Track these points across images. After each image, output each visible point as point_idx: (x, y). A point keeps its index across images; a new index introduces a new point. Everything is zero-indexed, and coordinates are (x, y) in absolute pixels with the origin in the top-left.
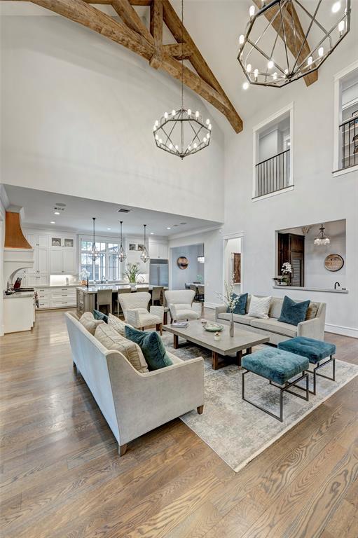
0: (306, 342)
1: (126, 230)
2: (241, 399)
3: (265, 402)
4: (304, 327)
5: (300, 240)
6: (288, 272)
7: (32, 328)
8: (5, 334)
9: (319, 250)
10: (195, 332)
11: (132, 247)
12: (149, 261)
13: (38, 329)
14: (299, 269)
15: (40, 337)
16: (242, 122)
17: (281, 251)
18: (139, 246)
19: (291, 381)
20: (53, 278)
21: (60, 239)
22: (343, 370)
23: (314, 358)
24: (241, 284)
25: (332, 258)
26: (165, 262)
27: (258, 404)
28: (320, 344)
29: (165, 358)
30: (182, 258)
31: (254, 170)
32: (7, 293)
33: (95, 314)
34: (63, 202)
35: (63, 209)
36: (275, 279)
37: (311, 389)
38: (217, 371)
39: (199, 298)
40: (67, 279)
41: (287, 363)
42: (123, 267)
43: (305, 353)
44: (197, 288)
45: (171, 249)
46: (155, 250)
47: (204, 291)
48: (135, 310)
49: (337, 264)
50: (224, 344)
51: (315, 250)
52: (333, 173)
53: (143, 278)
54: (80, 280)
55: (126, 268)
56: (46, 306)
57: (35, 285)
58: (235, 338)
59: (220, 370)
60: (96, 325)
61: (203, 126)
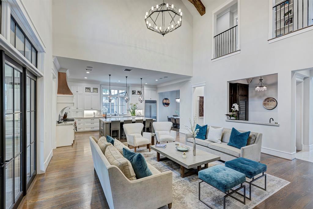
0: (245, 162)
1: (130, 81)
2: (198, 200)
3: (214, 203)
4: (245, 150)
5: (245, 88)
6: (236, 110)
7: (72, 144)
8: (57, 147)
9: (259, 95)
10: (170, 151)
11: (134, 93)
12: (144, 102)
13: (76, 144)
14: (244, 108)
15: (77, 150)
16: (205, 8)
17: (231, 95)
18: (138, 92)
19: (234, 189)
20: (86, 112)
21: (90, 88)
22: (273, 183)
23: (250, 174)
24: (204, 117)
25: (268, 100)
26: (154, 102)
27: (210, 204)
28: (255, 164)
29: (147, 170)
30: (166, 99)
31: (213, 40)
32: (59, 122)
33: (107, 138)
34: (91, 66)
35: (91, 70)
36: (227, 115)
37: (248, 195)
38: (183, 179)
39: (176, 126)
40: (94, 113)
41: (229, 177)
42: (128, 105)
43: (243, 170)
44: (175, 120)
45: (159, 93)
46: (148, 94)
47: (179, 122)
48: (133, 135)
49: (273, 104)
50: (188, 161)
51: (256, 95)
52: (268, 41)
53: (141, 113)
54: (102, 113)
55: (130, 107)
56: (81, 130)
57: (75, 117)
58: (196, 157)
59: (186, 178)
60: (107, 146)
61: (176, 14)
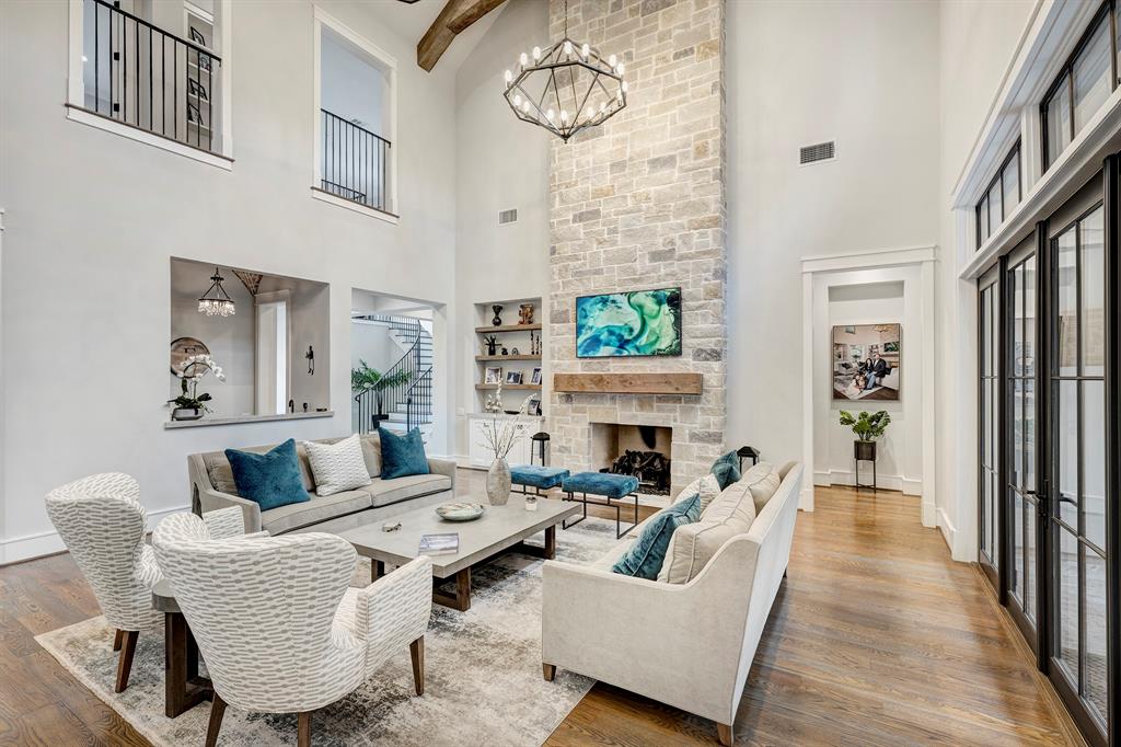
52: (312, 187)
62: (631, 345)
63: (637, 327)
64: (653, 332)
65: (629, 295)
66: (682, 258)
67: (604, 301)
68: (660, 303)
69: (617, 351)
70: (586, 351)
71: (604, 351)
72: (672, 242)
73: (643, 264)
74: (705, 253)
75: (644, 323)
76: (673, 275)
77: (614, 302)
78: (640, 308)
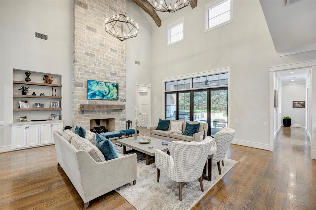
62: (106, 97)
63: (108, 92)
64: (112, 94)
65: (106, 83)
66: (118, 76)
67: (98, 83)
68: (114, 87)
69: (102, 98)
70: (91, 97)
71: (97, 98)
72: (116, 72)
73: (108, 75)
74: (123, 77)
75: (109, 91)
76: (116, 80)
77: (101, 84)
78: (108, 87)
